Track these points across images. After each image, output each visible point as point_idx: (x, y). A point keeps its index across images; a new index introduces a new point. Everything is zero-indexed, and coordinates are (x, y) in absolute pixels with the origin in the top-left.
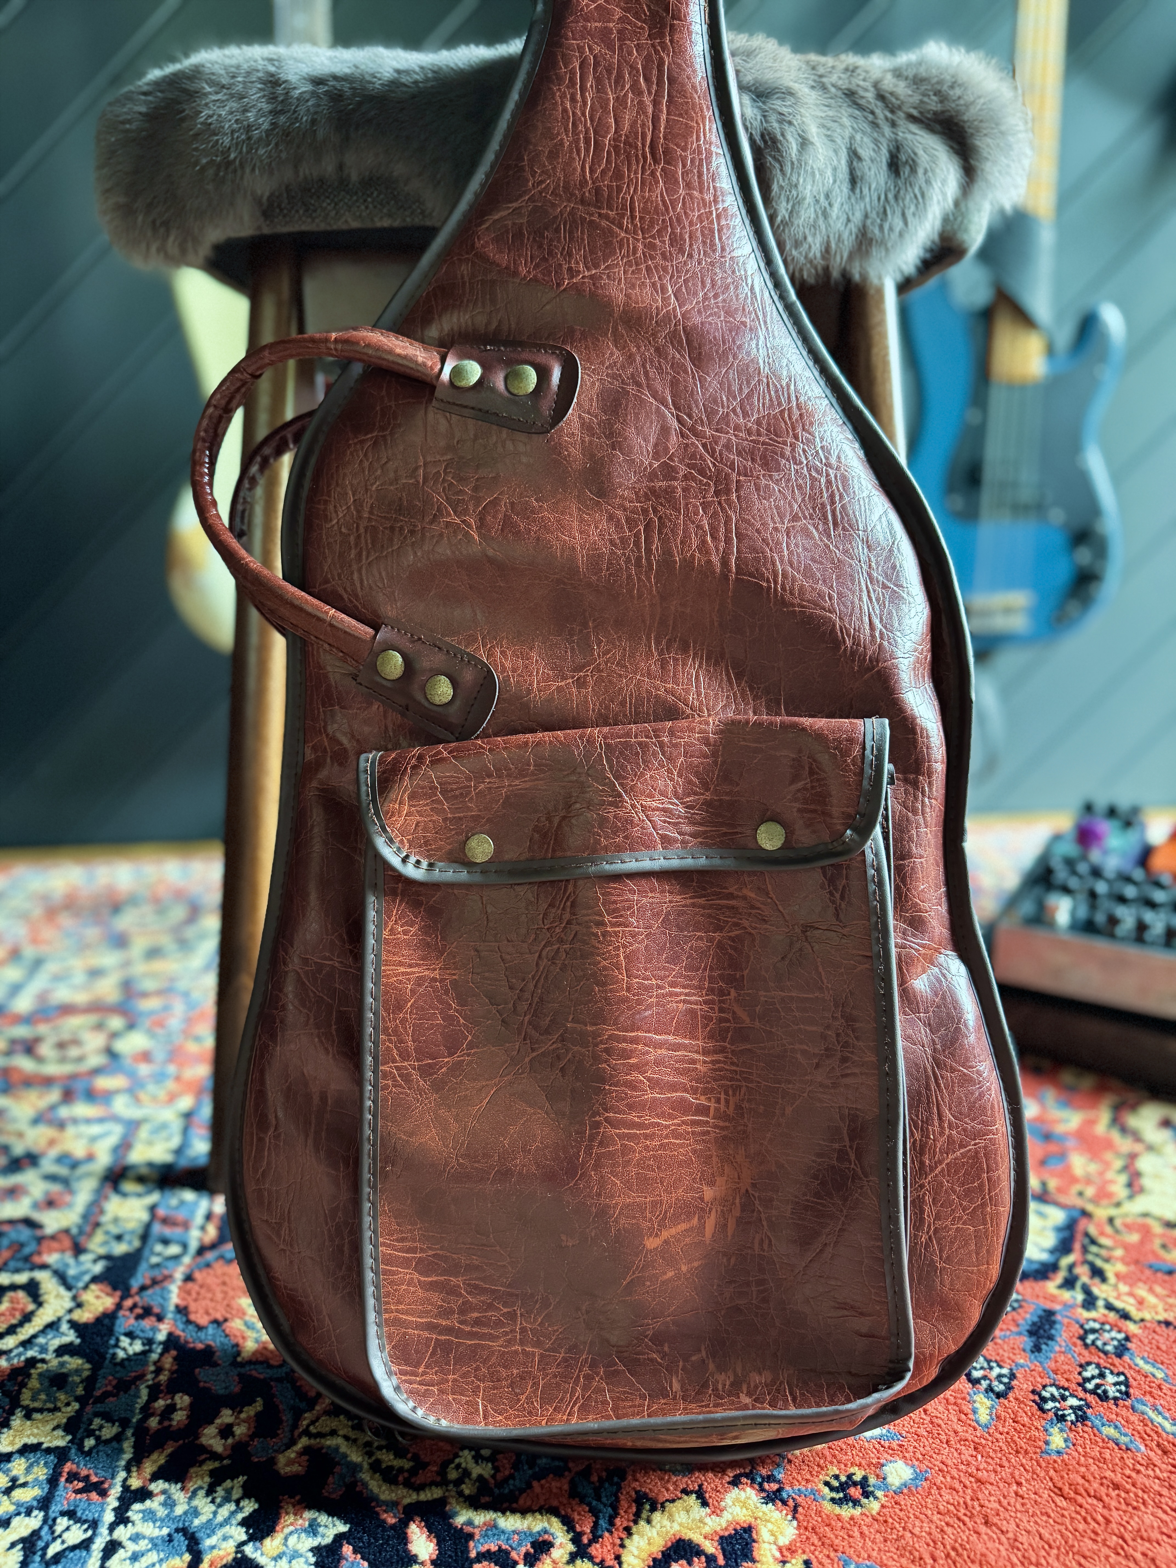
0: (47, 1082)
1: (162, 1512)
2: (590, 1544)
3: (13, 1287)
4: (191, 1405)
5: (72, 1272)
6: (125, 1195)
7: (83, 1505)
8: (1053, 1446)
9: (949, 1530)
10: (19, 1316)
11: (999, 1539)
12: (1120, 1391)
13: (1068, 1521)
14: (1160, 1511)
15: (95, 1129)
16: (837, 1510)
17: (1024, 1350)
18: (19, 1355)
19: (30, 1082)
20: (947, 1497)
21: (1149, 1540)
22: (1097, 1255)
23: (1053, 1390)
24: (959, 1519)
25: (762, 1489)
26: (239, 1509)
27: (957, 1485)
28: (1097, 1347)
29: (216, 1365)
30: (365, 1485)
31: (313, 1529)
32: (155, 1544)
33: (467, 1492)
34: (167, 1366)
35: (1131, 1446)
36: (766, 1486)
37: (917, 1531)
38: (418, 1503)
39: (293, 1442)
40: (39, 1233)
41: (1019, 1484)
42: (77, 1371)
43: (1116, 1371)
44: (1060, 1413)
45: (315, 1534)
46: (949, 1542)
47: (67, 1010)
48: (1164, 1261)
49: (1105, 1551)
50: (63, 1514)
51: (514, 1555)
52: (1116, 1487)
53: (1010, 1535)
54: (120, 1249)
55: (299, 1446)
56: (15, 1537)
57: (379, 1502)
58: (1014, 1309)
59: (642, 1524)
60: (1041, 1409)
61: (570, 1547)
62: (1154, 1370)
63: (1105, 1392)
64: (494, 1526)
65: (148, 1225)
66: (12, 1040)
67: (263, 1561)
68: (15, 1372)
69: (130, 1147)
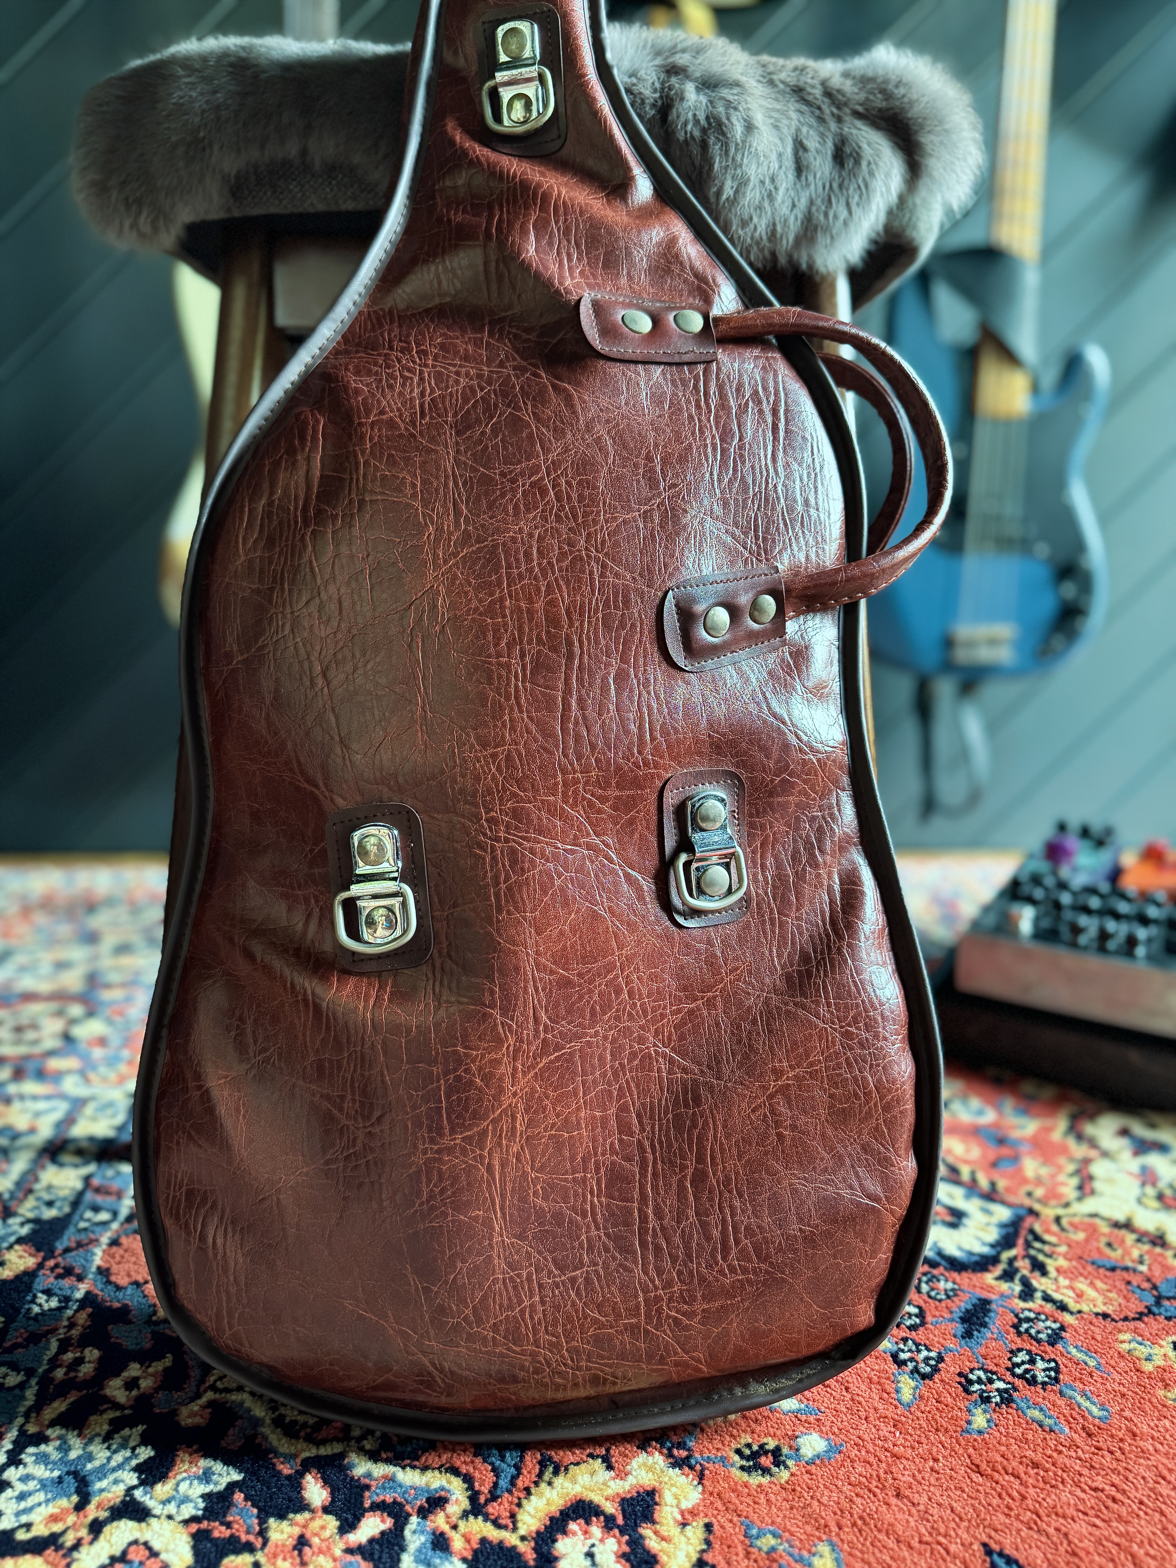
1: (55, 1456)
2: (487, 1501)
6: (61, 1165)
9: (858, 1501)
11: (909, 1511)
12: (1049, 1377)
13: (982, 1497)
14: (1079, 1490)
15: (41, 1105)
16: (745, 1477)
17: (955, 1336)
20: (860, 1469)
21: (1064, 1517)
22: (1040, 1251)
23: (981, 1373)
24: (870, 1491)
25: (670, 1455)
26: (134, 1455)
27: (872, 1459)
28: (1030, 1335)
29: (130, 1322)
30: (265, 1438)
31: (206, 1476)
32: (44, 1485)
33: (368, 1447)
34: (81, 1322)
35: (1056, 1428)
36: (675, 1452)
37: (825, 1500)
38: (318, 1458)
39: (198, 1396)
41: (936, 1460)
43: (1047, 1357)
44: (985, 1395)
45: (208, 1482)
46: (856, 1511)
47: (29, 997)
48: (1109, 1258)
49: (1017, 1525)
51: (408, 1508)
52: (1036, 1465)
53: (922, 1507)
54: (50, 1214)
55: (204, 1400)
57: (277, 1454)
58: (948, 1297)
59: (543, 1485)
60: (967, 1391)
61: (465, 1504)
62: (1087, 1359)
63: (1034, 1377)
64: (391, 1479)
65: (82, 1192)
67: (152, 1504)
69: (74, 1123)
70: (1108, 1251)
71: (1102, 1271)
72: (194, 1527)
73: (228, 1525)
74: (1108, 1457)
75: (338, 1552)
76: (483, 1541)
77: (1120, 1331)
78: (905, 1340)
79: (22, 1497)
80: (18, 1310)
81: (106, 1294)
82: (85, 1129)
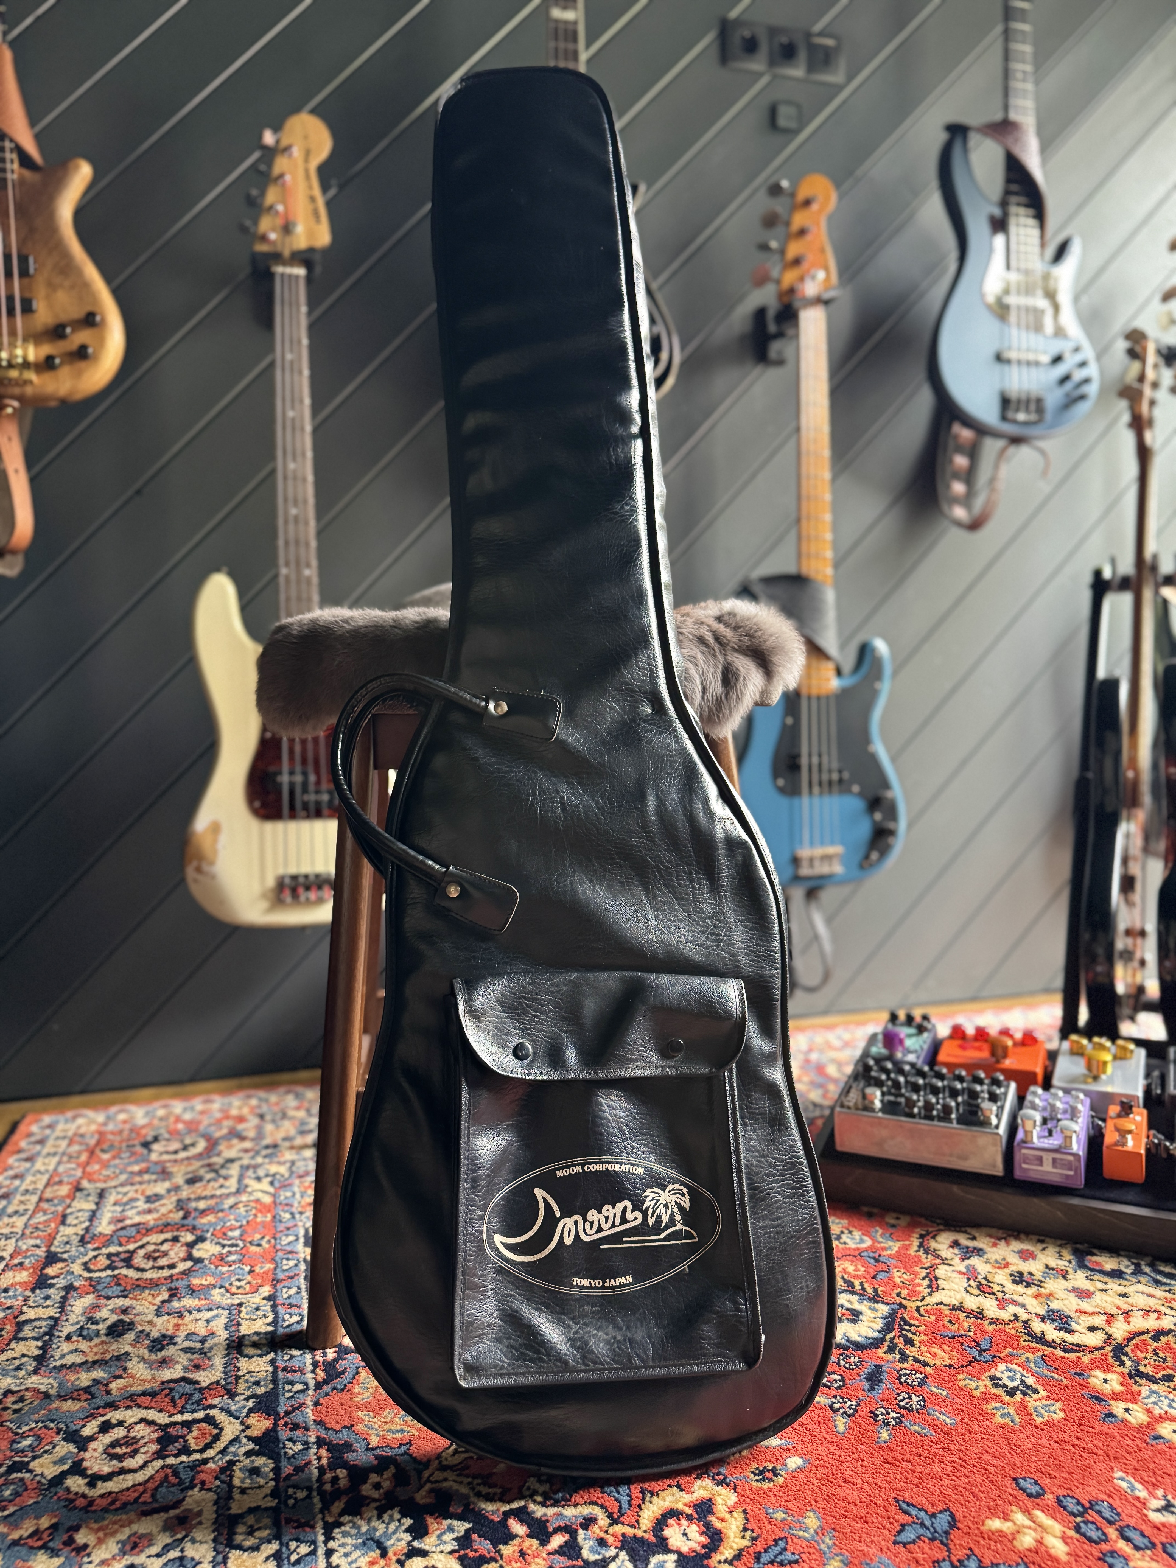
0: (154, 1284)
1: (353, 1531)
2: (619, 1516)
3: (197, 1421)
4: (349, 1475)
5: (233, 1408)
6: (249, 1357)
7: (302, 1534)
9: (824, 1487)
10: (209, 1438)
12: (920, 1405)
13: (891, 1475)
15: (207, 1315)
16: (759, 1485)
17: (865, 1390)
18: (221, 1459)
19: (140, 1286)
20: (821, 1471)
22: (908, 1331)
24: (829, 1481)
25: (714, 1480)
26: (401, 1525)
27: (827, 1465)
30: (475, 1504)
31: (451, 1529)
32: (356, 1547)
33: (539, 1499)
35: (927, 1433)
37: (805, 1490)
38: (511, 1510)
40: (198, 1386)
41: (863, 1460)
42: (264, 1465)
43: (918, 1395)
44: (886, 1421)
45: (453, 1531)
46: (824, 1492)
48: (950, 1330)
50: (291, 1540)
51: (575, 1527)
54: (261, 1390)
55: (426, 1489)
56: (265, 1555)
57: (486, 1511)
58: (857, 1367)
59: (647, 1503)
60: (875, 1420)
61: (607, 1519)
62: (942, 1393)
64: (559, 1514)
65: (274, 1373)
66: (109, 1256)
67: (427, 1548)
68: (223, 1470)
69: (239, 1324)
70: (950, 1326)
71: (946, 1339)
72: (457, 1555)
73: (476, 1551)
75: (544, 1555)
76: (624, 1536)
77: (959, 1374)
79: (346, 1555)
80: (279, 1454)
81: (330, 1436)
82: (249, 1328)
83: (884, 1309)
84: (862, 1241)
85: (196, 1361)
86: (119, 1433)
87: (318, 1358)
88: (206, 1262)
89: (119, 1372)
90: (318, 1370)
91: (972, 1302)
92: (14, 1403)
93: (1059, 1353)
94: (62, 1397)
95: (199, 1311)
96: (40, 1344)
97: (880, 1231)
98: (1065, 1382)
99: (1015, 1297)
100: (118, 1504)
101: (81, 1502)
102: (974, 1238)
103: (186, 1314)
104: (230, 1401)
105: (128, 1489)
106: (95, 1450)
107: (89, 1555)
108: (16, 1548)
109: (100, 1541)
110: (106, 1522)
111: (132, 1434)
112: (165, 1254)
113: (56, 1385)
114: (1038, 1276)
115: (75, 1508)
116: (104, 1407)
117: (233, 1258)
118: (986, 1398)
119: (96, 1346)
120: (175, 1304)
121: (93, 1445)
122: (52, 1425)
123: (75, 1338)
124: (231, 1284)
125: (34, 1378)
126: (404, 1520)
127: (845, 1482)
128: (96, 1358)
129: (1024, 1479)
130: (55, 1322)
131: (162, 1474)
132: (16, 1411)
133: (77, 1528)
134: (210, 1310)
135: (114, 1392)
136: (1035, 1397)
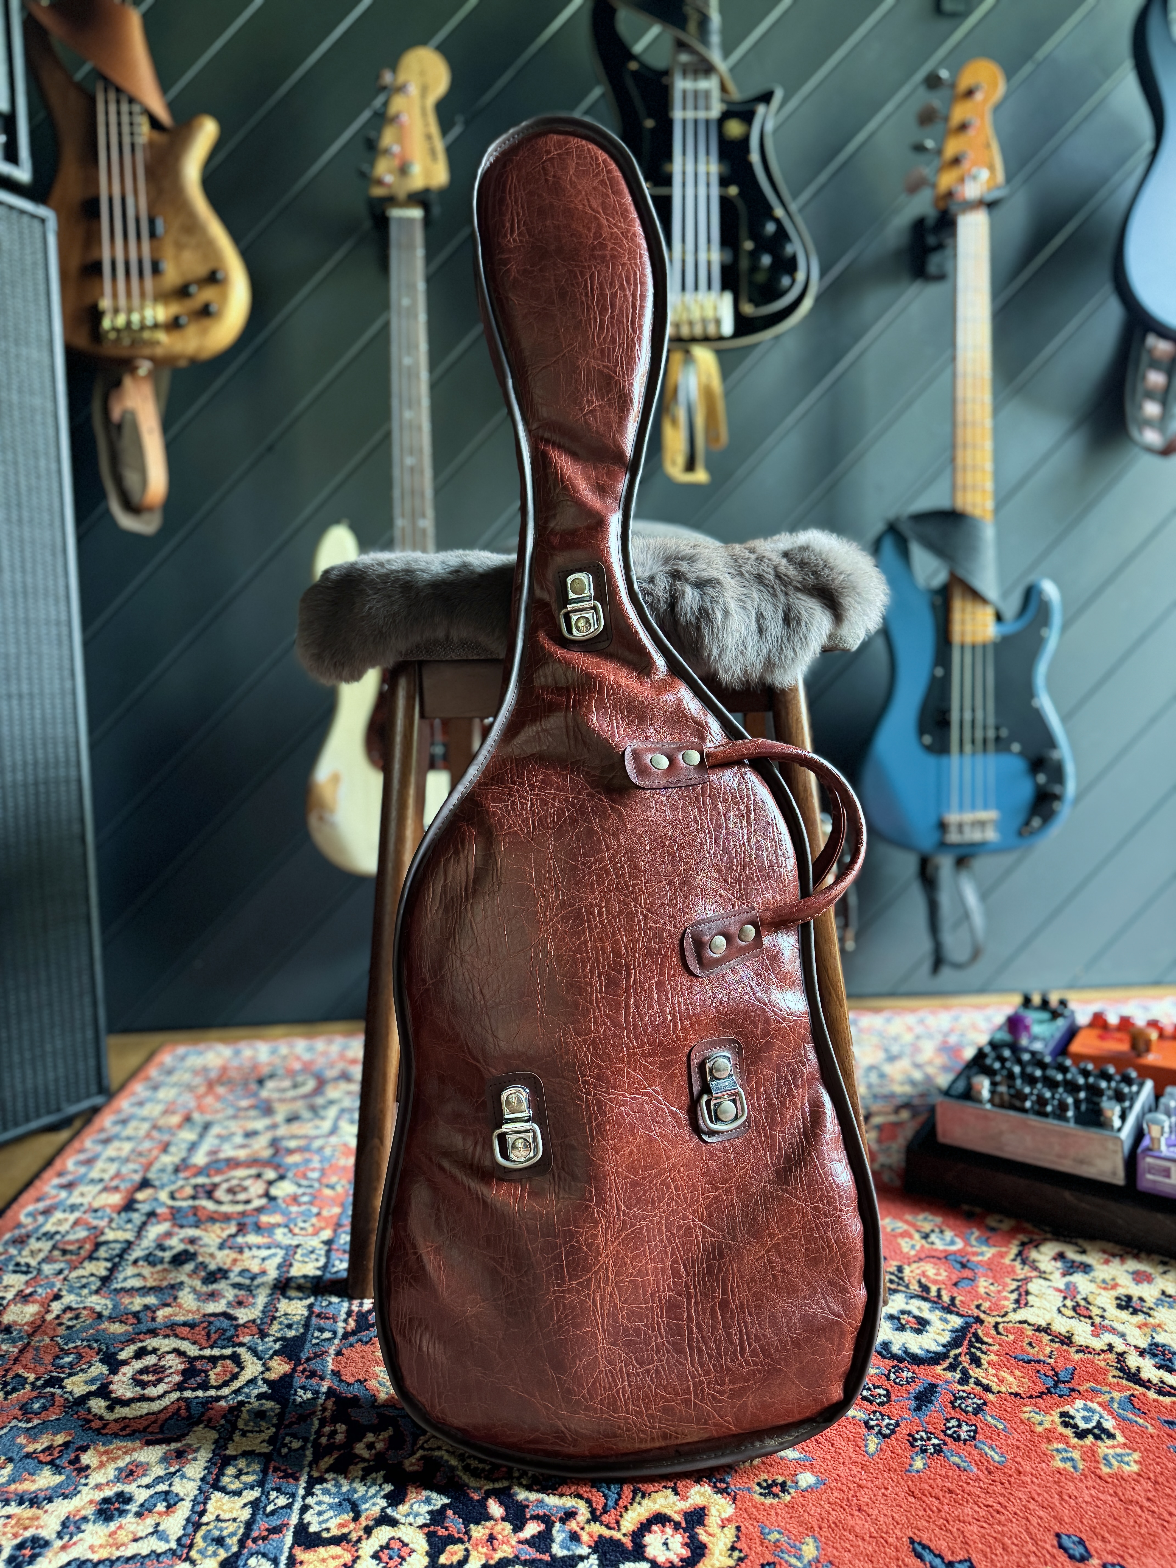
0: (226, 1218)
1: (334, 1490)
2: (601, 1514)
3: (223, 1357)
4: (347, 1431)
5: (260, 1348)
6: (290, 1299)
7: (285, 1485)
8: (915, 1468)
9: (833, 1513)
10: (229, 1375)
11: (865, 1519)
12: (969, 1436)
13: (913, 1510)
14: (976, 1506)
15: (265, 1253)
16: (762, 1499)
17: (909, 1409)
18: (233, 1399)
19: (213, 1219)
20: (836, 1494)
21: (964, 1522)
22: (979, 1349)
23: (923, 1434)
24: (841, 1507)
25: (715, 1487)
26: (381, 1489)
27: (844, 1488)
28: (961, 1408)
29: (361, 1407)
30: (460, 1478)
31: (428, 1501)
32: (331, 1507)
33: (524, 1483)
34: (329, 1407)
35: (968, 1468)
36: (718, 1484)
37: (812, 1512)
38: (494, 1489)
39: (413, 1453)
40: (235, 1323)
41: (886, 1489)
42: (272, 1409)
43: (970, 1423)
44: (924, 1448)
45: (429, 1504)
46: (832, 1519)
47: (233, 1163)
48: (1028, 1354)
49: (932, 1526)
50: (273, 1489)
51: (553, 1518)
52: (951, 1491)
53: (873, 1517)
54: (291, 1334)
55: (418, 1455)
56: (245, 1501)
57: (469, 1488)
58: (908, 1383)
59: (635, 1505)
60: (912, 1446)
61: (589, 1516)
62: (998, 1424)
63: (959, 1436)
64: (542, 1501)
65: (308, 1318)
66: (195, 1187)
67: (398, 1517)
68: (231, 1409)
69: (291, 1265)
70: (1029, 1348)
71: (1020, 1363)
72: (426, 1530)
73: (446, 1529)
74: (999, 1486)
75: (514, 1543)
76: (600, 1536)
77: (1025, 1405)
78: (874, 1412)
79: (320, 1513)
80: (288, 1400)
81: (341, 1388)
82: (299, 1270)
83: (956, 1322)
84: (952, 1243)
85: (241, 1298)
86: (150, 1360)
87: (355, 1308)
88: (280, 1201)
89: (169, 1300)
90: (350, 1320)
91: (1061, 1325)
92: (70, 1319)
93: (1152, 1395)
94: (112, 1319)
95: (259, 1247)
96: (109, 1265)
97: (977, 1233)
98: (1151, 1430)
99: (1116, 1325)
100: (128, 1431)
101: (96, 1424)
102: (1083, 1252)
103: (246, 1250)
104: (259, 1341)
105: (141, 1416)
106: (124, 1374)
107: (87, 1477)
108: (28, 1460)
109: (102, 1465)
110: (112, 1447)
111: (162, 1363)
112: (245, 1189)
113: (110, 1306)
114: (1150, 1302)
115: (90, 1428)
116: (145, 1334)
117: (305, 1199)
118: (1049, 1436)
119: (158, 1272)
120: (240, 1240)
121: (125, 1369)
122: (95, 1345)
123: (141, 1263)
124: (296, 1225)
125: (94, 1298)
126: (385, 1486)
127: (859, 1510)
128: (154, 1284)
129: (1069, 1536)
130: (129, 1244)
131: (176, 1406)
132: (69, 1328)
133: (84, 1449)
134: (269, 1248)
135: (159, 1320)
136: (1109, 1442)
